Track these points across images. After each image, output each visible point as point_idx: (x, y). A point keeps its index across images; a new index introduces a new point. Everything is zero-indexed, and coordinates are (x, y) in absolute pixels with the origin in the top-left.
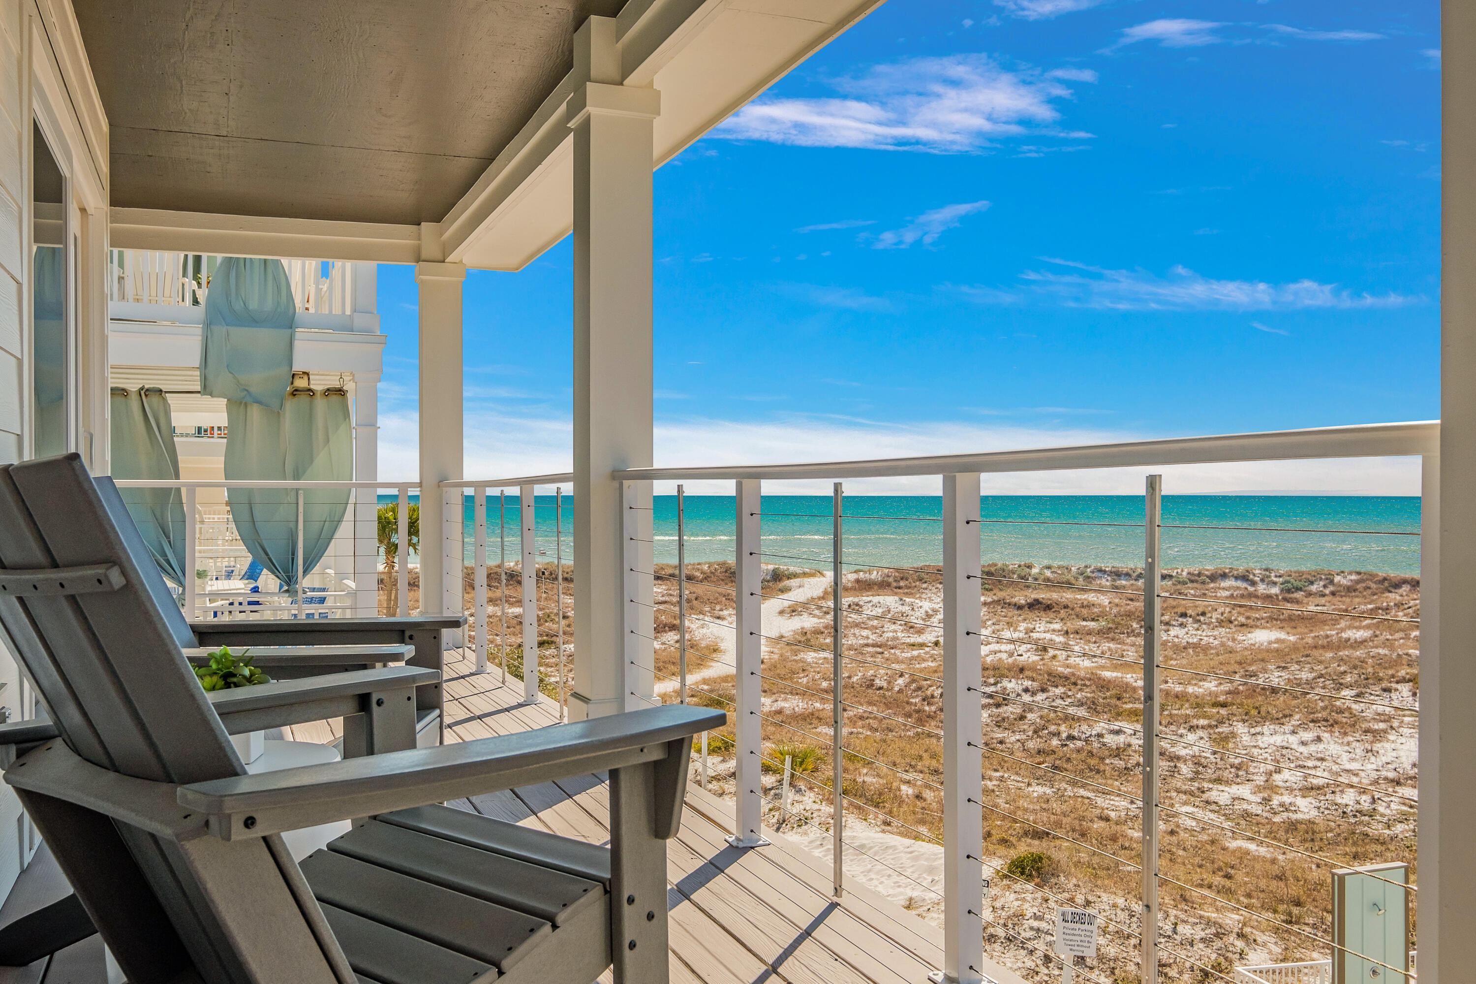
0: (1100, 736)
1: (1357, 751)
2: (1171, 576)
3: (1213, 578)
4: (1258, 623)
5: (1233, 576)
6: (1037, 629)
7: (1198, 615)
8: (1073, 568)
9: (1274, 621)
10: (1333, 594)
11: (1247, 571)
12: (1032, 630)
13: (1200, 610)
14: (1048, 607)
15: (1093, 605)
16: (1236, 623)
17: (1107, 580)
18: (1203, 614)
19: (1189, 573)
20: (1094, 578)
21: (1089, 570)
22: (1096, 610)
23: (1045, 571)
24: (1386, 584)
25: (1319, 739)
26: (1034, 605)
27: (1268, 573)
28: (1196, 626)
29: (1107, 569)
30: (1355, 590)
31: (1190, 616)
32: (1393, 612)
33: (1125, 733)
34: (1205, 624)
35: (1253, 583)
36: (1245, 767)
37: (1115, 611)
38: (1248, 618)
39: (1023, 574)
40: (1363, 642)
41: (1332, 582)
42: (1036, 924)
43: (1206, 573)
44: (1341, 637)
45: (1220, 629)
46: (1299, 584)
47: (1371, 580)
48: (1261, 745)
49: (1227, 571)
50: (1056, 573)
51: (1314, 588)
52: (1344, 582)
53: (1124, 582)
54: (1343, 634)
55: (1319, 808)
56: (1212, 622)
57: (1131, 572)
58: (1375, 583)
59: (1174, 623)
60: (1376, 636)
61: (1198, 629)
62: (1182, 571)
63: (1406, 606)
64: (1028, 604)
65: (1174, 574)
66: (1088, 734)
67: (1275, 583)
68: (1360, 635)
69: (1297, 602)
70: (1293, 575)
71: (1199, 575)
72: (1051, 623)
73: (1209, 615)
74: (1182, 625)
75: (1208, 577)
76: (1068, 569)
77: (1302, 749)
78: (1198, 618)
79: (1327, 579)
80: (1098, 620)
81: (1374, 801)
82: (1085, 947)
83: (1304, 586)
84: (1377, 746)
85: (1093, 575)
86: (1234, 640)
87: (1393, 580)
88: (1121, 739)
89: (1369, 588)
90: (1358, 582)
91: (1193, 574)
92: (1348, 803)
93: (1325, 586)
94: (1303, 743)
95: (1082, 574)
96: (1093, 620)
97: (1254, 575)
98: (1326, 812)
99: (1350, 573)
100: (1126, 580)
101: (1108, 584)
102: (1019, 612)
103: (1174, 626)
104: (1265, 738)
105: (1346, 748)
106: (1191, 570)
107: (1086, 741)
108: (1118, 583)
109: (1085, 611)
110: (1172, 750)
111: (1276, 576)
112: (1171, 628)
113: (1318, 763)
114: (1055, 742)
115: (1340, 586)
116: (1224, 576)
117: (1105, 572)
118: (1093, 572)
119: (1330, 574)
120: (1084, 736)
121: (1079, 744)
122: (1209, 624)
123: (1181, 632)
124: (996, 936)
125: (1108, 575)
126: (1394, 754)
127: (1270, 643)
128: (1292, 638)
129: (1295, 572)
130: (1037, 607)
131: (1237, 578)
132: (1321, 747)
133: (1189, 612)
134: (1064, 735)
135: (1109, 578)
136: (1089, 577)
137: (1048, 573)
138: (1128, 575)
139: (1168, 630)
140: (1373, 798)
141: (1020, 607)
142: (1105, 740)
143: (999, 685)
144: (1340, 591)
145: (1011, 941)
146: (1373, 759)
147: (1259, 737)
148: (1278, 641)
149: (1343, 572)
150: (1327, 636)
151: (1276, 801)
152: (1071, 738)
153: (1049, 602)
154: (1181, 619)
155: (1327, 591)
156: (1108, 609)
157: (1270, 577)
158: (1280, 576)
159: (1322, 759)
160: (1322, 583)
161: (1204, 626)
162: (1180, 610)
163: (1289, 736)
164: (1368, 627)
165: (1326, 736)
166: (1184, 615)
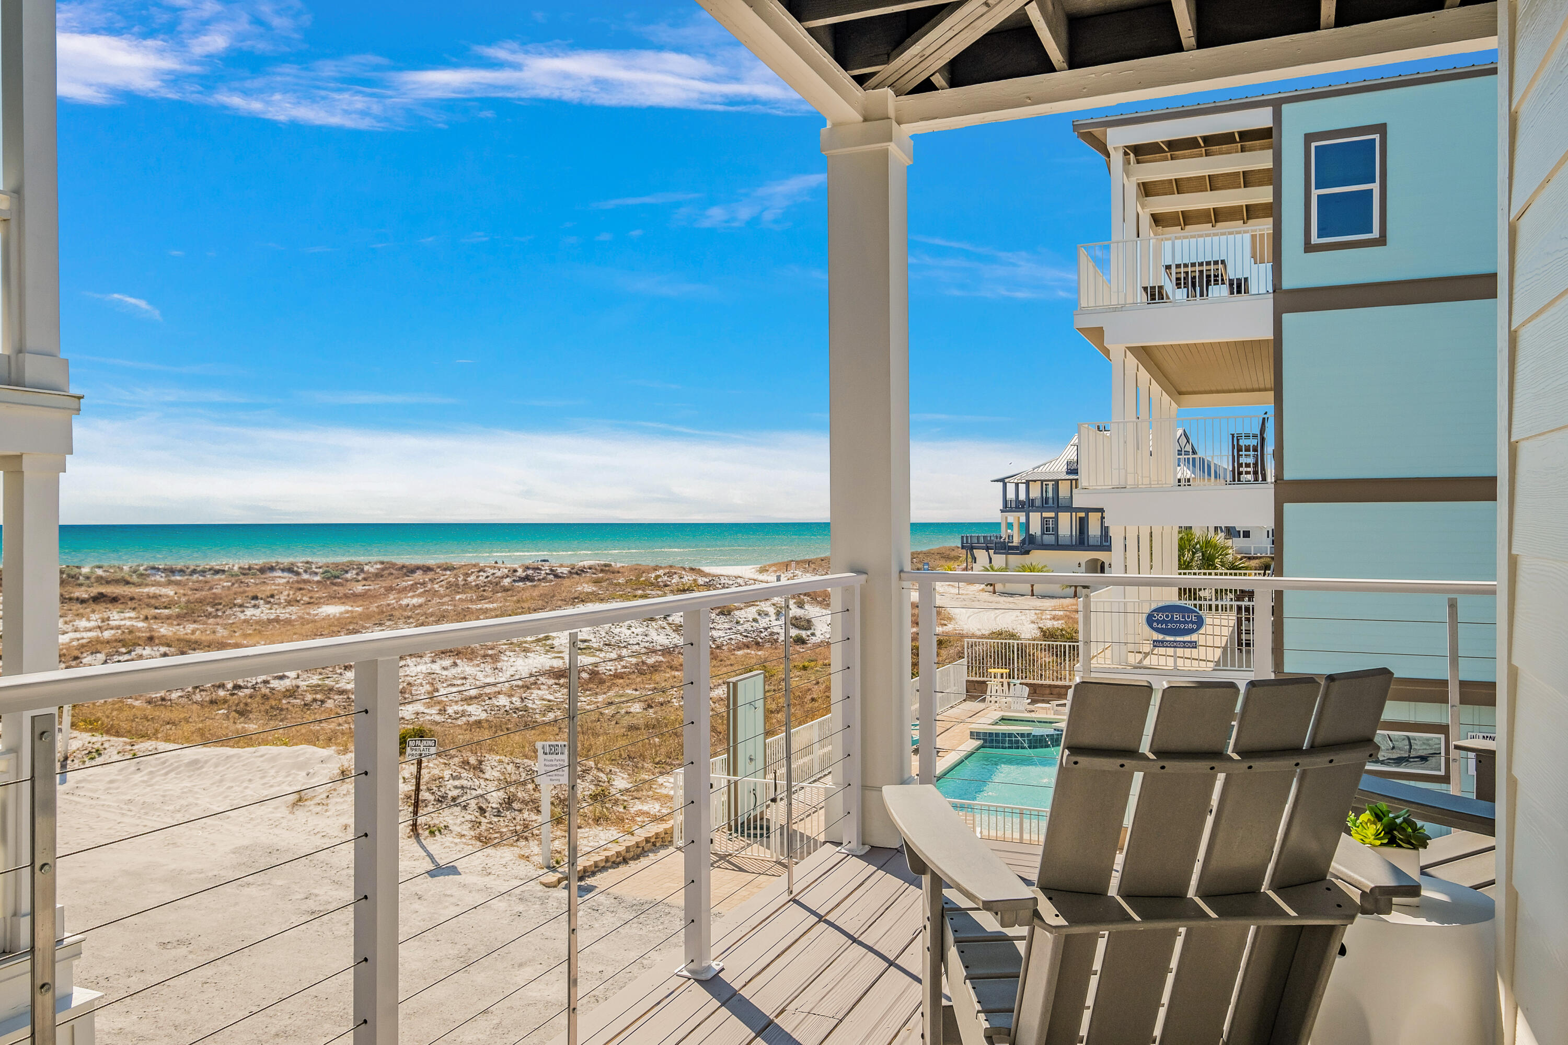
0: (266, 682)
1: (487, 669)
2: (223, 571)
3: (262, 570)
4: (322, 601)
5: (279, 569)
6: (112, 618)
7: (268, 597)
8: (124, 567)
9: (333, 598)
10: (365, 579)
11: (292, 564)
12: (108, 619)
13: (268, 594)
14: (114, 600)
15: (160, 596)
16: (302, 602)
17: (162, 577)
18: (272, 596)
19: (240, 568)
20: (148, 575)
21: (141, 568)
22: (164, 600)
23: (96, 570)
24: (405, 570)
25: (455, 664)
26: (98, 599)
27: (308, 565)
28: (268, 606)
29: (160, 567)
30: (382, 576)
31: (261, 599)
32: (429, 586)
33: (288, 677)
34: (276, 604)
35: (298, 574)
36: (407, 691)
37: (183, 599)
38: (311, 598)
39: (73, 573)
40: (420, 606)
41: (362, 570)
42: (457, 783)
43: (256, 567)
44: (401, 604)
45: (291, 608)
46: (337, 573)
47: (393, 568)
48: (411, 674)
49: (274, 565)
50: (107, 571)
51: (349, 576)
52: (372, 570)
53: (178, 578)
54: (401, 602)
55: (486, 710)
56: (281, 603)
57: (185, 569)
58: (396, 569)
59: (247, 605)
60: (429, 601)
61: (271, 609)
62: (233, 566)
63: (438, 580)
64: (92, 597)
65: (226, 569)
66: (254, 682)
67: (316, 574)
68: (415, 601)
69: (341, 585)
70: (331, 566)
71: (250, 569)
72: (123, 612)
73: (277, 597)
74: (255, 606)
75: (258, 570)
76: (121, 569)
77: (445, 673)
78: (268, 600)
79: (358, 568)
80: (170, 608)
81: (522, 700)
82: (561, 775)
83: (341, 575)
84: (499, 665)
85: (147, 573)
86: (309, 614)
87: (410, 567)
88: (287, 683)
89: (392, 574)
90: (383, 570)
91: (243, 569)
92: (506, 704)
93: (357, 574)
94: (444, 669)
95: (135, 572)
96: (165, 608)
97: (298, 567)
98: (493, 713)
99: (376, 563)
100: (181, 576)
101: (163, 580)
102: (84, 605)
103: (248, 607)
104: (412, 669)
105: (478, 669)
106: (242, 565)
107: (254, 688)
108: (173, 578)
109: (153, 601)
110: (337, 686)
111: (316, 568)
112: (245, 609)
113: (464, 681)
114: (221, 693)
115: (370, 573)
116: (272, 569)
117: (158, 569)
118: (146, 570)
119: (360, 564)
120: (250, 685)
121: (248, 691)
122: (279, 604)
123: (257, 612)
124: (425, 800)
125: (162, 572)
126: (514, 669)
127: (341, 613)
128: (359, 609)
129: (332, 564)
130: (102, 600)
131: (283, 570)
132: (459, 670)
133: (260, 595)
134: (230, 686)
135: (163, 575)
136: (142, 575)
137: (100, 572)
138: (181, 571)
139: (244, 611)
140: (522, 698)
141: (83, 601)
142: (272, 686)
143: (133, 653)
144: (370, 577)
145: (441, 801)
146: (500, 674)
147: (406, 668)
148: (347, 612)
149: (370, 563)
150: (389, 605)
151: (450, 711)
152: (237, 687)
153: (114, 595)
154: (253, 602)
155: (360, 578)
156: (176, 598)
157: (311, 568)
158: (320, 568)
159: (465, 678)
160: (354, 572)
161: (276, 606)
162: (251, 594)
163: (429, 665)
164: (420, 595)
165: (458, 661)
166: (255, 598)
